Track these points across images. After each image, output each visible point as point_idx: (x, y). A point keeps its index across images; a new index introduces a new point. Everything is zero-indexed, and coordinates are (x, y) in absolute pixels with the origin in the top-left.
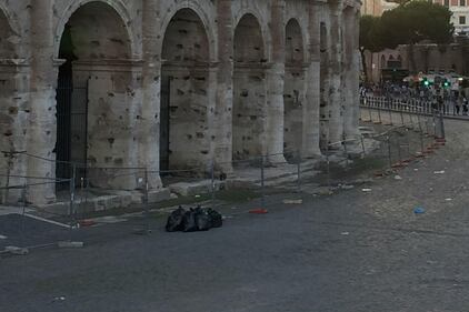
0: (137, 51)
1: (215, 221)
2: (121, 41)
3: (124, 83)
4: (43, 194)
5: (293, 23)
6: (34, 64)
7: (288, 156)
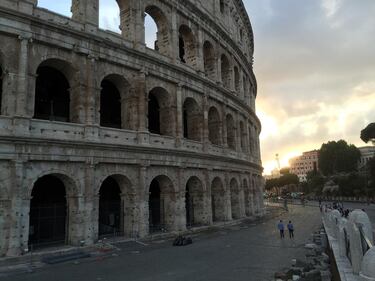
0: (176, 189)
1: (189, 242)
2: (172, 186)
3: (173, 199)
4: (144, 233)
5: (233, 179)
6: (140, 194)
7: (233, 217)
